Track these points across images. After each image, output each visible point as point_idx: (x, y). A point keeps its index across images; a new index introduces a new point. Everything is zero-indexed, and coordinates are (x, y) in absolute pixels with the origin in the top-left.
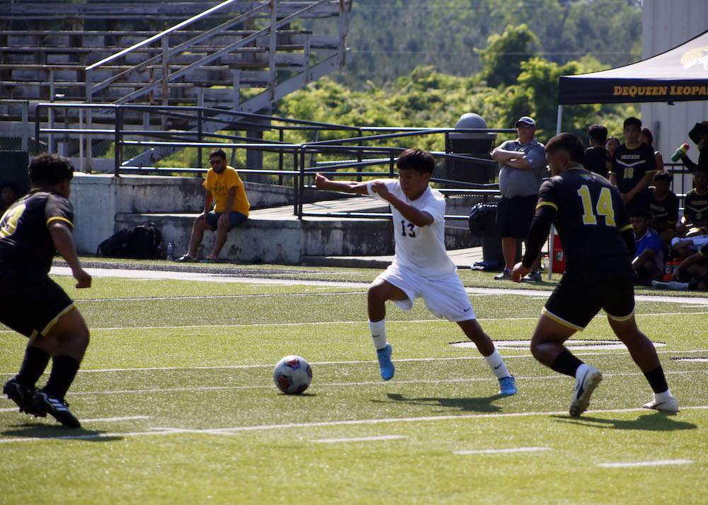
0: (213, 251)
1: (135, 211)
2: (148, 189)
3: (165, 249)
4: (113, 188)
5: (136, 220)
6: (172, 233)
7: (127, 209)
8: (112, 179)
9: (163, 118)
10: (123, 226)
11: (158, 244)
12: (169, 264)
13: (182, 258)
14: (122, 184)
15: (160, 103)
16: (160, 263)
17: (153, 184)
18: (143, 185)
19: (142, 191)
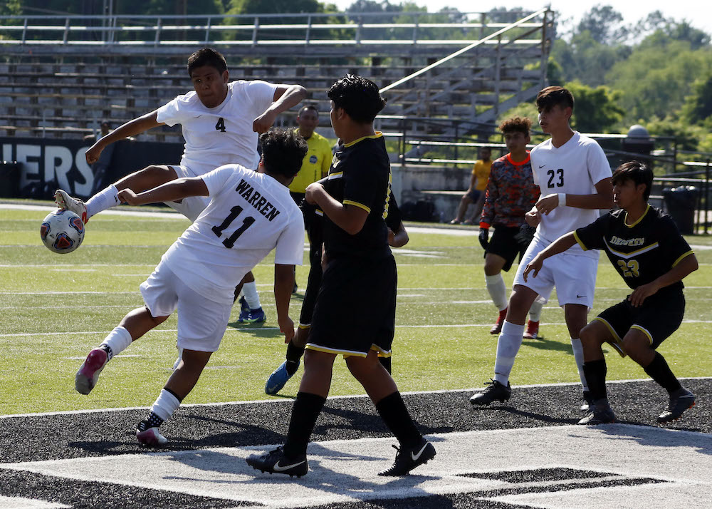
0: (471, 218)
1: (414, 189)
2: (424, 174)
3: (438, 215)
4: (401, 174)
5: (417, 195)
6: (442, 205)
7: (409, 187)
8: (400, 167)
9: (426, 126)
10: (407, 200)
11: (433, 212)
12: (443, 225)
13: (453, 222)
14: (407, 170)
15: (424, 116)
16: (436, 225)
17: (426, 171)
18: (419, 172)
19: (419, 176)
